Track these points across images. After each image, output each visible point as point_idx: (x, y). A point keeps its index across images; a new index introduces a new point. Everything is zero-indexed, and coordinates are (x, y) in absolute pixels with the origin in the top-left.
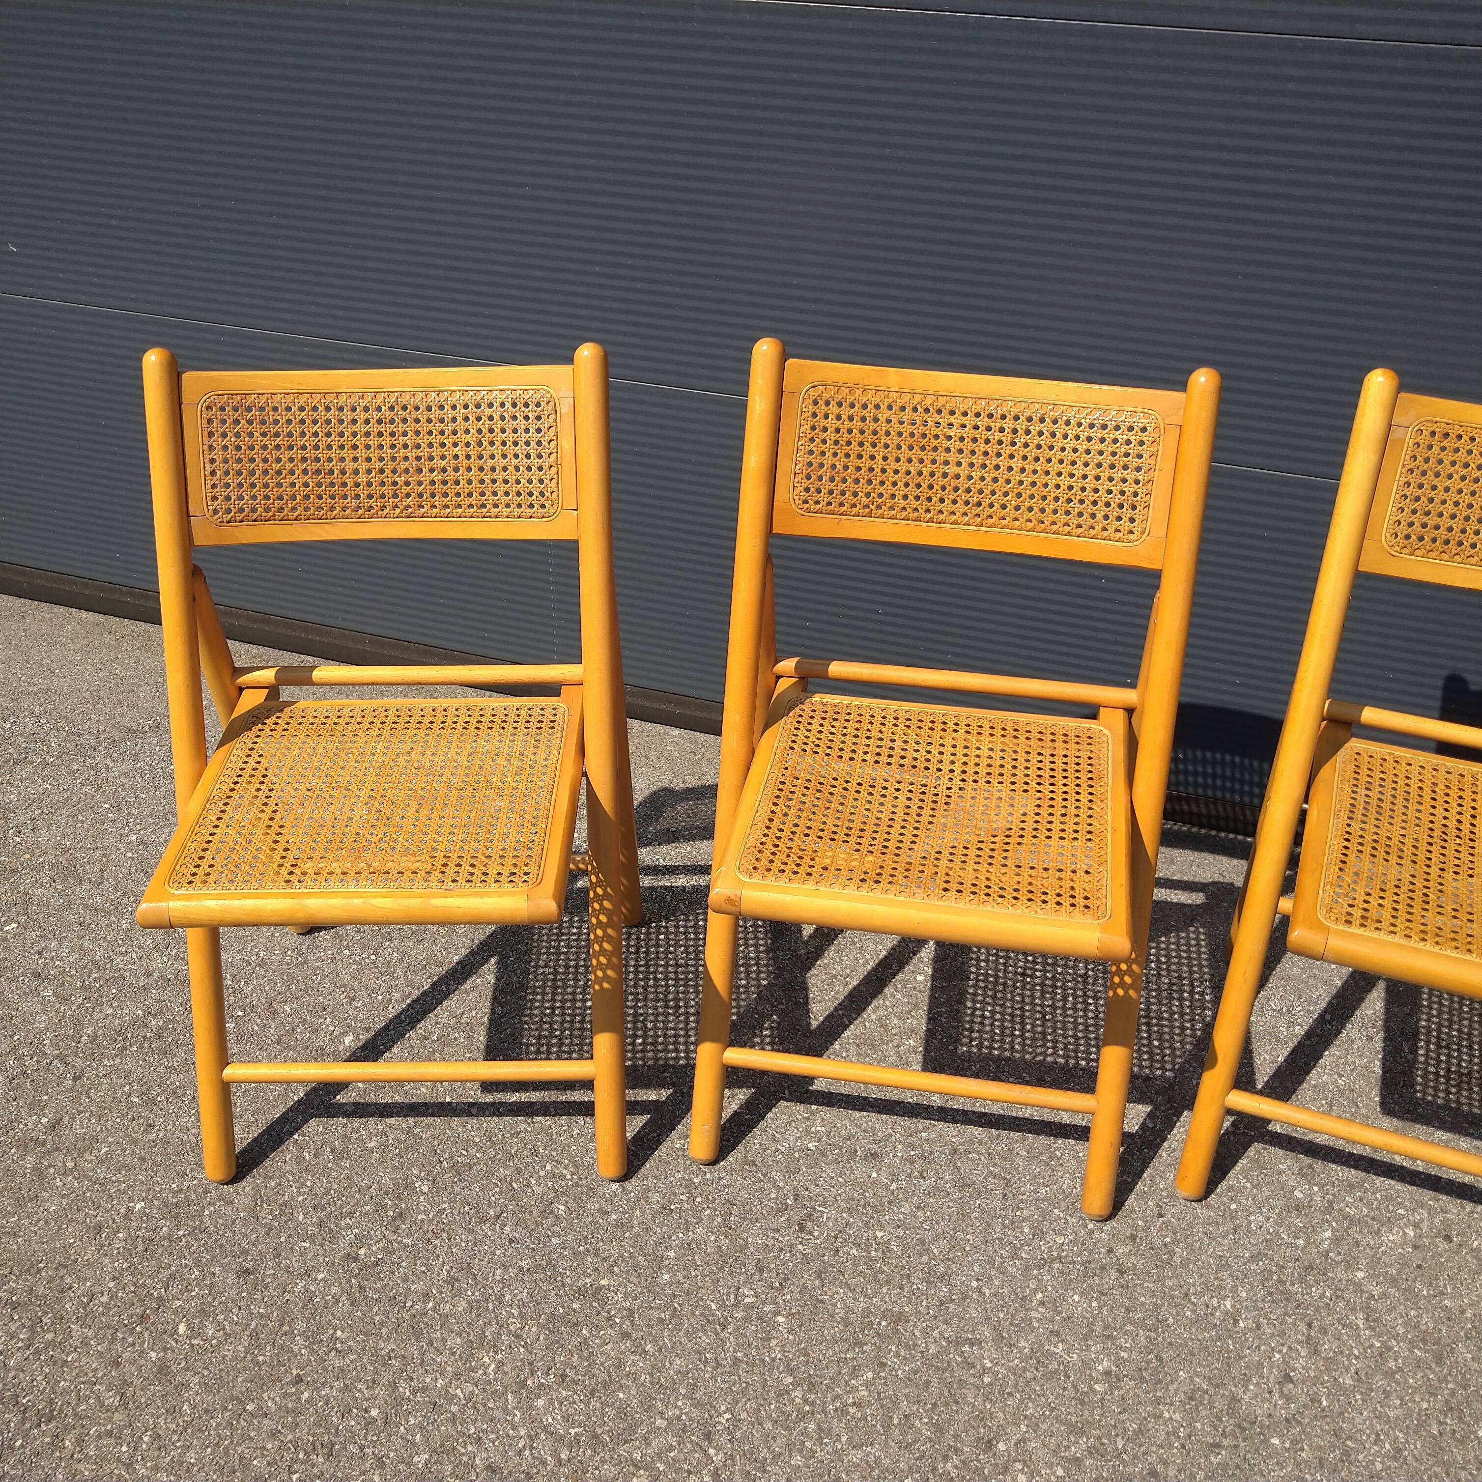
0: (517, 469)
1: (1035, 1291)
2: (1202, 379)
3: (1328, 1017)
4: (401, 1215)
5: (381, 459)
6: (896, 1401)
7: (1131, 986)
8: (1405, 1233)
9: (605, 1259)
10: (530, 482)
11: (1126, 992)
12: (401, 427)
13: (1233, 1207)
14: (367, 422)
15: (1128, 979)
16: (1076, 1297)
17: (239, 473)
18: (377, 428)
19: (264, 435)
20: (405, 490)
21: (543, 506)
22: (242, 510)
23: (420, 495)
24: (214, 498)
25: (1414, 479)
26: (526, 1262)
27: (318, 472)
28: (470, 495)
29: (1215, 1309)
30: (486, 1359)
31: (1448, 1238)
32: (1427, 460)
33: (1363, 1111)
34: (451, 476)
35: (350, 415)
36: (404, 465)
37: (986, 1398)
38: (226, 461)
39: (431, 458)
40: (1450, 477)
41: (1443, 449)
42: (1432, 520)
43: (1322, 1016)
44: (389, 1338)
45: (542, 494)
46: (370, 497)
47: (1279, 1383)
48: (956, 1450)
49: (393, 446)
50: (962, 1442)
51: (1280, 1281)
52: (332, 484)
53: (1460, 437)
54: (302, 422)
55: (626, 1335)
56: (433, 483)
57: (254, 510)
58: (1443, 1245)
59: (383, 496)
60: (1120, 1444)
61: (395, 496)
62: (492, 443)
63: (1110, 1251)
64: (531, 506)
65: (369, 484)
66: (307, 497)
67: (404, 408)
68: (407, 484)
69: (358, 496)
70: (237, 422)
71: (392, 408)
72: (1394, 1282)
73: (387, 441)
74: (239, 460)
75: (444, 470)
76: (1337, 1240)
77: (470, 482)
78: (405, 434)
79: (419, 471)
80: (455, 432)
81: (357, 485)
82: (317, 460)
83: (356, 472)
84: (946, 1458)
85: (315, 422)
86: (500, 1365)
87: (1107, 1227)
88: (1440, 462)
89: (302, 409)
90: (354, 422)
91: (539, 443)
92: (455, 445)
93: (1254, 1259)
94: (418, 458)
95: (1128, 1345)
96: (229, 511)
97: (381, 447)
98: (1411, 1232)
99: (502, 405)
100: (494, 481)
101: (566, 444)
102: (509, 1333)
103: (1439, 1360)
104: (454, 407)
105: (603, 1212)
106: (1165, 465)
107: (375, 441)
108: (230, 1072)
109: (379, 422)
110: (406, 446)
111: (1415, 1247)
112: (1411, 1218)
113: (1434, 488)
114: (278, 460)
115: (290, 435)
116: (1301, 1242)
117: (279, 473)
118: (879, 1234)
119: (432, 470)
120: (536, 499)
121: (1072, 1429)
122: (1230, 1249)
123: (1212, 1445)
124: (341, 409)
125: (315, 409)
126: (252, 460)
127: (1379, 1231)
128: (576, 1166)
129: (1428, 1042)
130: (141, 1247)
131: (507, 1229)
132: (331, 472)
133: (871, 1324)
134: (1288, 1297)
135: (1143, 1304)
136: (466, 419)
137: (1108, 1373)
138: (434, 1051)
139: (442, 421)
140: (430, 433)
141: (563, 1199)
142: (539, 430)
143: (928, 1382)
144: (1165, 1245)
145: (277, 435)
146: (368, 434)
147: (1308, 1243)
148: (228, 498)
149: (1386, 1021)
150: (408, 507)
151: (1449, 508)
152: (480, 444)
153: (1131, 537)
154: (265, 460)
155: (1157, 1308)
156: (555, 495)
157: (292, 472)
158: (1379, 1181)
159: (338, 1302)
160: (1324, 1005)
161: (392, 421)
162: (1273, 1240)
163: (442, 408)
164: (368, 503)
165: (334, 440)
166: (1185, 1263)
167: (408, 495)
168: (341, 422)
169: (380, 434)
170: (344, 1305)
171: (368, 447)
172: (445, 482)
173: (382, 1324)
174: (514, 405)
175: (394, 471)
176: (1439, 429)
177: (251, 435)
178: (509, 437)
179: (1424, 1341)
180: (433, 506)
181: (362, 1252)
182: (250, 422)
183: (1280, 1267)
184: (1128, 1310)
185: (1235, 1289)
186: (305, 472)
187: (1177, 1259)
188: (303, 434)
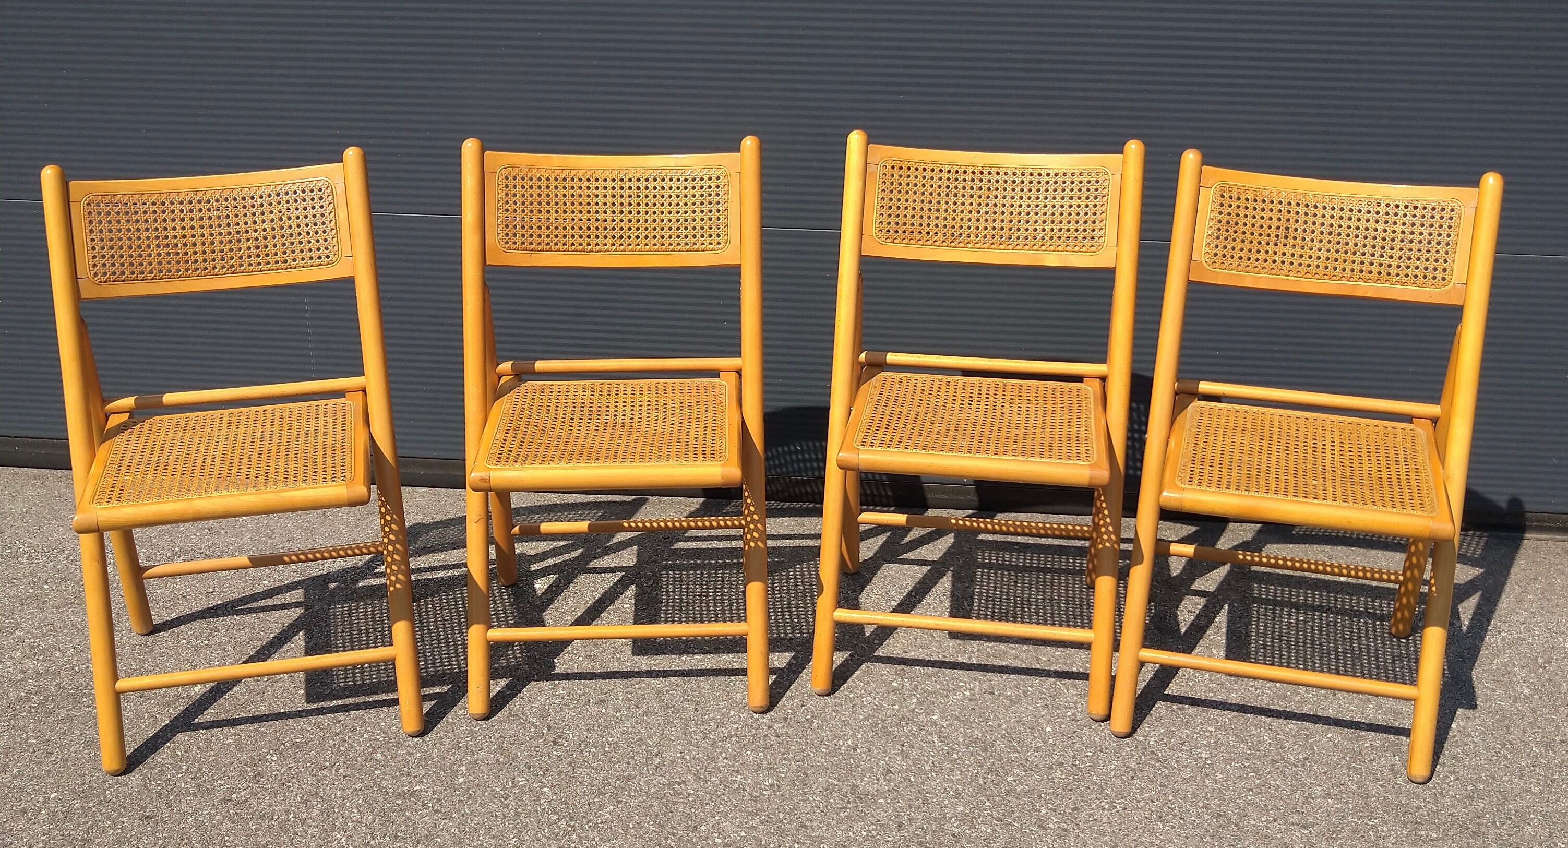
0: (308, 233)
1: (721, 753)
2: (749, 143)
3: (913, 594)
4: (259, 774)
5: (212, 235)
6: (630, 817)
7: (758, 539)
8: (964, 695)
9: (416, 777)
10: (318, 241)
11: (756, 544)
12: (225, 213)
13: (852, 695)
14: (200, 210)
15: (756, 535)
16: (749, 752)
17: (112, 248)
18: (208, 214)
19: (128, 221)
20: (230, 254)
21: (328, 257)
22: (114, 273)
23: (241, 257)
24: (95, 266)
25: (887, 195)
26: (358, 787)
27: (168, 245)
28: (276, 254)
29: (841, 746)
30: (339, 836)
31: (992, 693)
32: (892, 183)
33: (938, 639)
34: (261, 242)
35: (188, 207)
36: (228, 238)
37: (691, 808)
38: (102, 240)
39: (247, 232)
40: (907, 192)
41: (901, 176)
42: (901, 220)
43: (909, 594)
44: (264, 836)
45: (327, 249)
46: (205, 261)
47: (883, 775)
48: (673, 834)
49: (220, 226)
50: (677, 829)
51: (883, 727)
52: (178, 254)
53: (909, 168)
54: (155, 212)
55: (436, 812)
56: (249, 248)
57: (123, 273)
58: (987, 697)
59: (214, 260)
60: (781, 816)
61: (223, 259)
62: (289, 218)
63: (770, 727)
64: (320, 258)
65: (204, 252)
66: (160, 263)
67: (226, 200)
68: (231, 250)
69: (196, 261)
70: (109, 214)
71: (217, 201)
72: (957, 718)
73: (215, 222)
75: (257, 239)
76: (920, 703)
77: (275, 246)
78: (228, 216)
79: (239, 241)
80: (263, 213)
81: (195, 253)
82: (167, 237)
83: (194, 245)
84: (667, 838)
86: (349, 837)
87: (768, 715)
88: (900, 184)
89: (154, 204)
90: (191, 211)
91: (323, 215)
92: (264, 221)
93: (866, 719)
94: (238, 232)
95: (784, 771)
96: (105, 274)
97: (211, 226)
98: (968, 693)
99: (295, 192)
100: (292, 243)
101: (342, 215)
102: (353, 821)
103: (985, 750)
104: (261, 197)
105: (410, 754)
106: (734, 198)
107: (206, 222)
108: (122, 684)
110: (228, 225)
111: (970, 700)
112: (968, 687)
113: (899, 200)
114: (139, 238)
115: (147, 221)
116: (896, 707)
117: (139, 247)
118: (610, 739)
119: (248, 240)
120: (323, 253)
121: (749, 814)
122: (850, 717)
123: (841, 809)
124: (181, 203)
125: (163, 203)
126: (120, 239)
127: (947, 695)
128: (385, 733)
129: (980, 600)
130: (61, 816)
131: (341, 771)
132: (177, 245)
133: (610, 784)
134: (889, 734)
135: (793, 750)
136: (270, 204)
137: (772, 785)
138: (266, 687)
139: (253, 206)
140: (245, 215)
141: (380, 751)
142: (322, 207)
143: (651, 806)
144: (807, 720)
145: (137, 221)
146: (201, 219)
147: (901, 707)
148: (104, 265)
149: (952, 592)
150: (232, 266)
151: (910, 212)
152: (281, 219)
153: (719, 246)
154: (130, 239)
155: (803, 751)
156: (336, 248)
157: (149, 247)
158: (947, 671)
159: (222, 823)
160: (910, 588)
162: (879, 708)
163: (252, 198)
164: (203, 265)
165: (179, 224)
166: (820, 727)
167: (232, 258)
169: (210, 218)
170: (227, 824)
171: (202, 227)
172: (258, 247)
173: (257, 829)
174: (304, 192)
175: (221, 242)
176: (897, 164)
177: (119, 222)
178: (301, 214)
179: (975, 743)
180: (250, 265)
181: (234, 796)
182: (118, 213)
183: (883, 721)
184: (783, 754)
185: (854, 735)
186: (158, 246)
187: (815, 726)
188: (155, 221)
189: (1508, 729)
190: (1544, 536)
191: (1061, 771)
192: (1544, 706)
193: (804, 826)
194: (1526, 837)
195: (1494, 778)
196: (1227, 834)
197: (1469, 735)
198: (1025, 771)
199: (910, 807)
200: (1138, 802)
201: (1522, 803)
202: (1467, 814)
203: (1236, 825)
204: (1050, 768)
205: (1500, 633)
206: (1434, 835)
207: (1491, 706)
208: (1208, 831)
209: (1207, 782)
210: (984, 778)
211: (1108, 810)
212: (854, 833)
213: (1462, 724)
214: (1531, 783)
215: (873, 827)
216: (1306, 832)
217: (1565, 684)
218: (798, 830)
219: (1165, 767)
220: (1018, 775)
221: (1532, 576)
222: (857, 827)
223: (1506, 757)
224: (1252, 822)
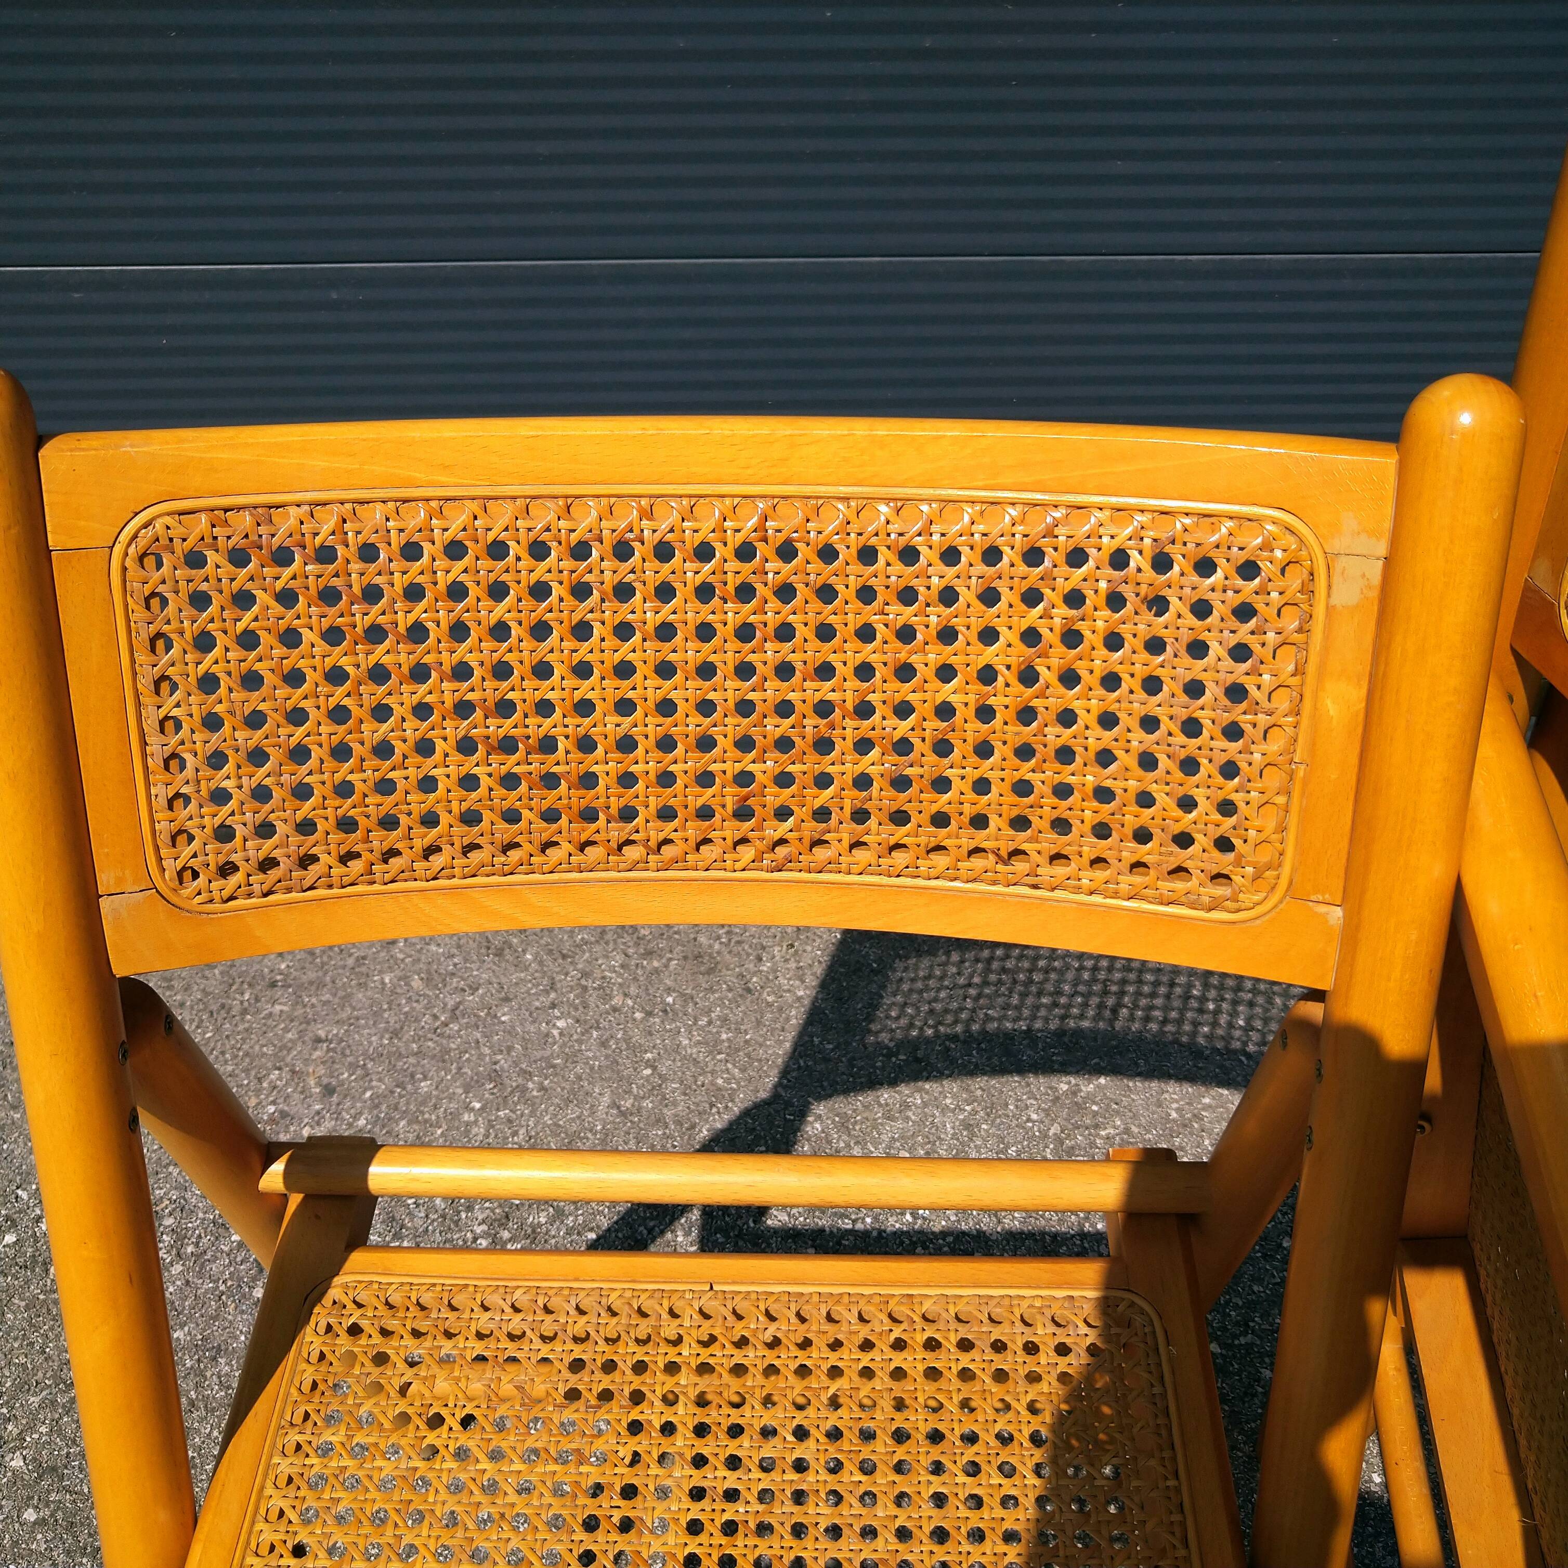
0: (1148, 761)
5: (706, 707)
12: (774, 613)
14: (665, 593)
17: (258, 757)
18: (696, 613)
19: (333, 636)
20: (775, 797)
21: (1221, 878)
22: (269, 863)
23: (822, 814)
24: (180, 836)
27: (508, 745)
28: (980, 822)
34: (922, 763)
35: (612, 571)
36: (776, 727)
38: (212, 723)
39: (864, 710)
46: (666, 813)
49: (745, 671)
52: (550, 780)
54: (457, 592)
56: (863, 781)
59: (705, 813)
61: (743, 812)
62: (1070, 678)
65: (666, 779)
66: (471, 816)
67: (787, 552)
68: (784, 780)
69: (628, 812)
70: (244, 600)
71: (745, 552)
73: (726, 654)
74: (255, 720)
75: (903, 747)
78: (785, 633)
79: (824, 744)
80: (947, 635)
81: (627, 780)
82: (505, 708)
83: (627, 744)
85: (498, 591)
89: (455, 550)
92: (946, 673)
94: (824, 709)
97: (706, 671)
99: (1119, 559)
100: (1063, 791)
104: (951, 556)
109: (705, 592)
110: (785, 671)
114: (381, 713)
117: (383, 749)
119: (863, 746)
124: (581, 551)
125: (498, 550)
132: (548, 745)
136: (990, 597)
139: (907, 596)
140: (866, 633)
142: (1240, 652)
145: (375, 634)
146: (665, 632)
148: (224, 833)
150: (782, 843)
152: (1028, 676)
154: (339, 715)
156: (1270, 852)
157: (425, 748)
161: (745, 592)
163: (909, 555)
164: (658, 830)
167: (783, 813)
168: (581, 591)
169: (705, 632)
171: (665, 670)
172: (901, 783)
174: (1162, 563)
175: (745, 744)
177: (291, 638)
180: (859, 845)
182: (287, 598)
186: (466, 746)
188: (459, 631)
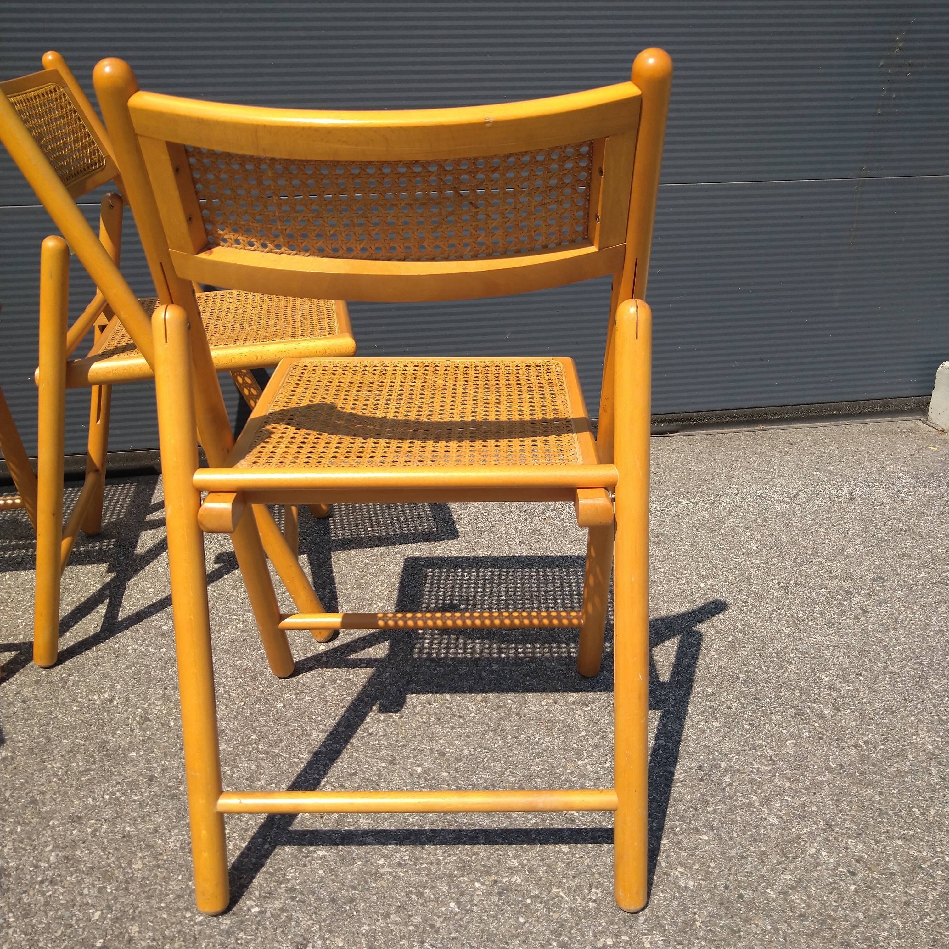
8: (236, 627)
29: (96, 700)
47: (139, 724)
51: (146, 673)
93: (128, 667)
95: (24, 738)
98: (240, 625)
103: (254, 679)
112: (241, 619)
116: (164, 650)
122: (112, 667)
123: (83, 771)
127: (219, 630)
134: (150, 678)
135: (39, 713)
144: (62, 679)
155: (50, 713)
162: (145, 654)
166: (75, 684)
179: (245, 674)
183: (147, 666)
184: (26, 720)
185: (113, 686)
187: (70, 683)
189: (749, 580)
190: (734, 430)
191: (334, 688)
192: (773, 557)
193: (34, 801)
194: (793, 676)
195: (749, 626)
196: (509, 726)
197: (717, 591)
198: (296, 694)
199: (166, 755)
200: (415, 707)
201: (779, 645)
202: (734, 664)
203: (518, 714)
204: (323, 686)
205: (720, 504)
206: (710, 690)
207: (729, 564)
208: (489, 726)
209: (484, 674)
210: (251, 709)
211: (384, 720)
212: (94, 799)
213: (709, 582)
214: (782, 625)
215: (119, 787)
216: (588, 709)
217: (784, 537)
218: (25, 807)
219: (440, 666)
220: (288, 699)
221: (733, 459)
222: (98, 791)
223: (753, 605)
224: (533, 708)
